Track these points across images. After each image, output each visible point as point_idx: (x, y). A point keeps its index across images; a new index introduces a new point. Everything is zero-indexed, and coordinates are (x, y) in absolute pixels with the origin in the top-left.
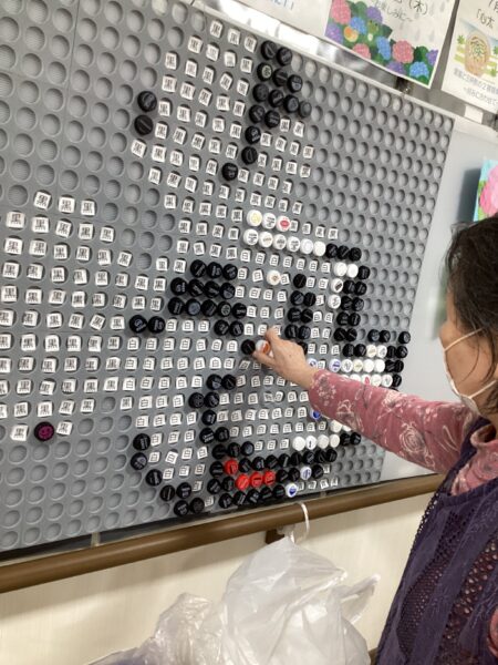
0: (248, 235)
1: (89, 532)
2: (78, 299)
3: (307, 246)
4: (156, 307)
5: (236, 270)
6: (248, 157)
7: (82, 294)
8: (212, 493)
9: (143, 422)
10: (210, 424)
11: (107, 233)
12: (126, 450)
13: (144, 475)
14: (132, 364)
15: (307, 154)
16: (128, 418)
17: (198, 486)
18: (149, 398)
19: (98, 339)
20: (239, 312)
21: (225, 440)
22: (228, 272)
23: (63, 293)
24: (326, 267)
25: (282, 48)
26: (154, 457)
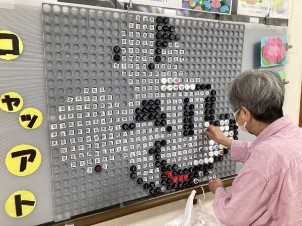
0: (162, 88)
1: (119, 203)
2: (103, 121)
3: (187, 87)
4: (131, 119)
5: (160, 102)
6: (158, 59)
7: (104, 119)
8: (163, 185)
9: (132, 161)
10: (158, 159)
11: (110, 97)
12: (128, 172)
13: (136, 181)
14: (126, 141)
15: (182, 53)
16: (127, 161)
17: (157, 183)
18: (134, 153)
19: (112, 134)
20: (163, 116)
21: (165, 164)
22: (157, 102)
23: (98, 120)
24: (197, 93)
25: (165, 18)
26: (139, 173)
